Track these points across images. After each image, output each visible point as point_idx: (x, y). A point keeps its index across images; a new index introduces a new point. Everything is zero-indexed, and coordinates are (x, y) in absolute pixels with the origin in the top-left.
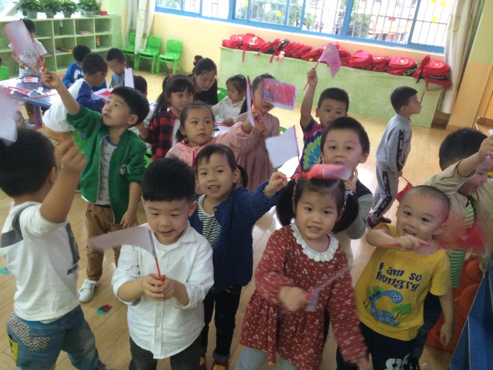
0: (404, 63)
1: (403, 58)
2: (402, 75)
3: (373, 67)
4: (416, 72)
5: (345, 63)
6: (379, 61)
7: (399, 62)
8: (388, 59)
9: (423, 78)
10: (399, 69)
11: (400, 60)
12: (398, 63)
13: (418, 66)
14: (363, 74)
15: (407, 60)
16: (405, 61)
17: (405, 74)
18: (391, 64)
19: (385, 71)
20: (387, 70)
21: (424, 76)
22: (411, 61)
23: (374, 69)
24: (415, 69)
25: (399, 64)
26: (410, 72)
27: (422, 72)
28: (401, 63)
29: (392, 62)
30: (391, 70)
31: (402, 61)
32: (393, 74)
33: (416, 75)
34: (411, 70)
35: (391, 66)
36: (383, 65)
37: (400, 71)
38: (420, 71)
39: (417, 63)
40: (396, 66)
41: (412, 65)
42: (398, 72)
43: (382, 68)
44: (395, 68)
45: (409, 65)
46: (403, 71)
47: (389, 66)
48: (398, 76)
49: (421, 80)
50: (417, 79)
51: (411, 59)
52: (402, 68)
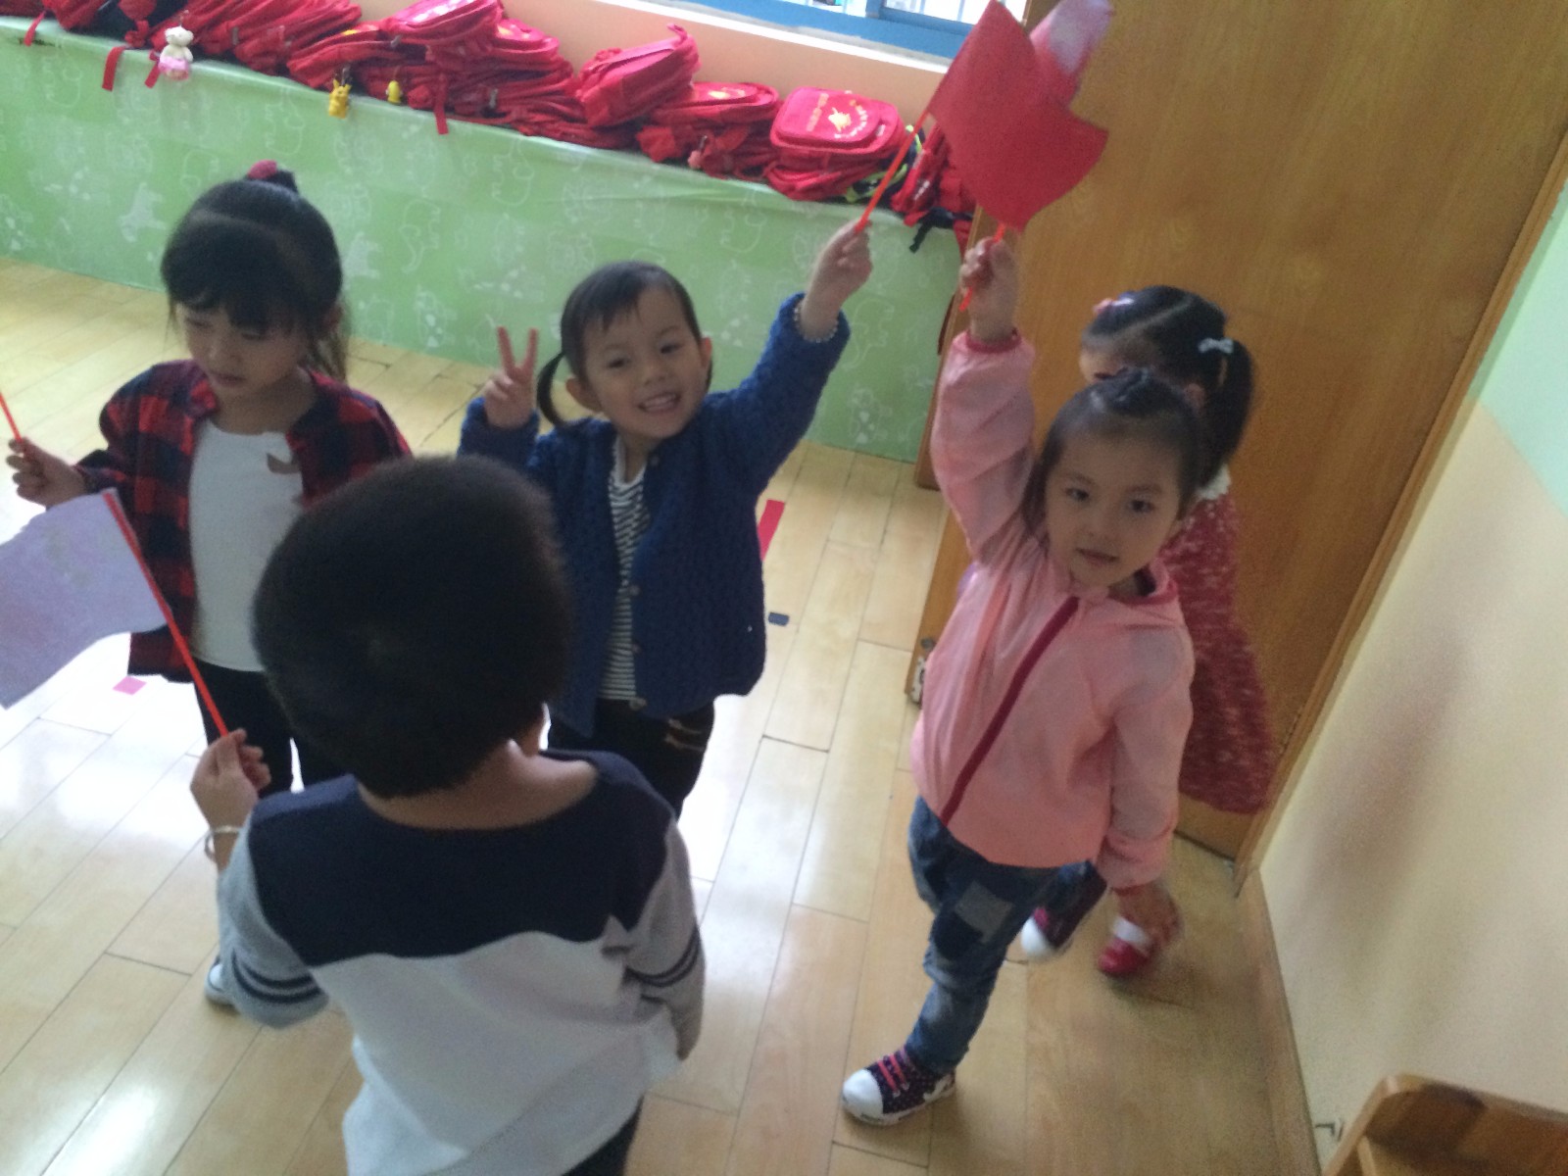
0: (847, 129)
1: (840, 102)
2: (841, 200)
3: (689, 148)
4: (910, 184)
5: (539, 118)
6: (717, 109)
7: (825, 124)
8: (764, 100)
9: (947, 224)
10: (820, 168)
11: (826, 111)
12: (818, 127)
13: (920, 149)
14: (636, 185)
15: (861, 112)
16: (855, 120)
17: (851, 195)
18: (782, 138)
19: (752, 173)
20: (766, 164)
21: (950, 206)
22: (881, 122)
23: (694, 156)
24: (904, 168)
25: (824, 135)
26: (879, 181)
27: (935, 186)
28: (831, 127)
29: (783, 124)
30: (783, 168)
31: (839, 119)
32: (789, 191)
33: (909, 202)
34: (884, 174)
35: (781, 148)
36: (735, 139)
37: (825, 176)
38: (927, 184)
39: (910, 128)
40: (805, 150)
41: (886, 144)
42: (812, 181)
43: (736, 154)
44: (801, 159)
45: (873, 148)
46: (839, 181)
47: (768, 143)
48: (819, 208)
49: (937, 232)
50: (914, 231)
51: (881, 105)
52: (836, 162)
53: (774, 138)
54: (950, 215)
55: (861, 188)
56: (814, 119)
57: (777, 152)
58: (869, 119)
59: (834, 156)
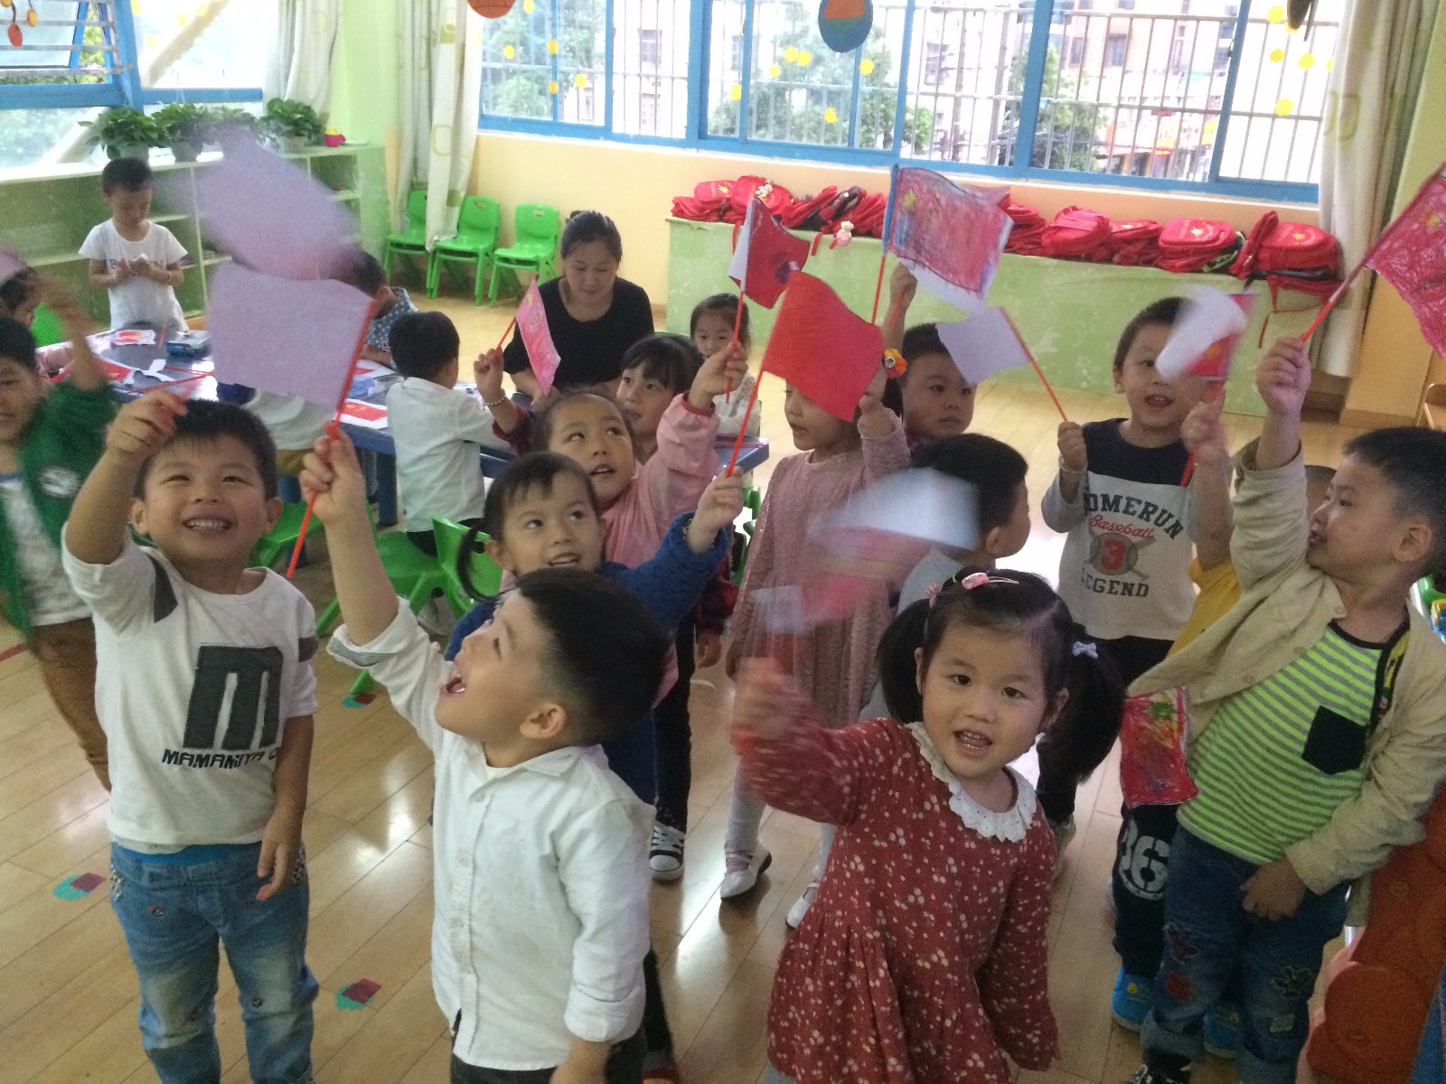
0: (1203, 235)
1: (1197, 224)
2: (1201, 271)
3: (1113, 253)
4: (1240, 261)
5: (1030, 246)
6: (1129, 233)
7: (1189, 234)
8: (1153, 227)
9: (1262, 278)
10: (1188, 255)
11: (1190, 228)
12: (1186, 236)
13: (1245, 243)
14: (1084, 274)
15: (1210, 228)
16: (1206, 232)
17: (1206, 268)
18: (1163, 241)
19: (1149, 263)
20: (1155, 258)
21: (1264, 267)
22: (1221, 231)
23: (1116, 258)
24: (1236, 252)
25: (1187, 240)
26: (1222, 260)
27: (1256, 259)
28: (1193, 235)
29: (1166, 236)
30: (1166, 258)
31: (1197, 232)
32: (1173, 269)
33: (1241, 267)
34: (1225, 257)
35: (1164, 249)
36: (1139, 246)
37: (1190, 260)
38: (1250, 257)
39: (1239, 233)
40: (1179, 248)
41: (1225, 241)
42: (1185, 262)
43: (1140, 254)
44: (1176, 252)
45: (1218, 243)
46: (1200, 261)
47: (1158, 248)
48: (1188, 276)
49: (1256, 282)
50: (1245, 281)
51: (1221, 223)
52: (1196, 252)
53: (1161, 243)
54: (1264, 273)
55: (1211, 264)
56: (1183, 232)
57: (1162, 250)
58: (1214, 231)
59: (1195, 249)
